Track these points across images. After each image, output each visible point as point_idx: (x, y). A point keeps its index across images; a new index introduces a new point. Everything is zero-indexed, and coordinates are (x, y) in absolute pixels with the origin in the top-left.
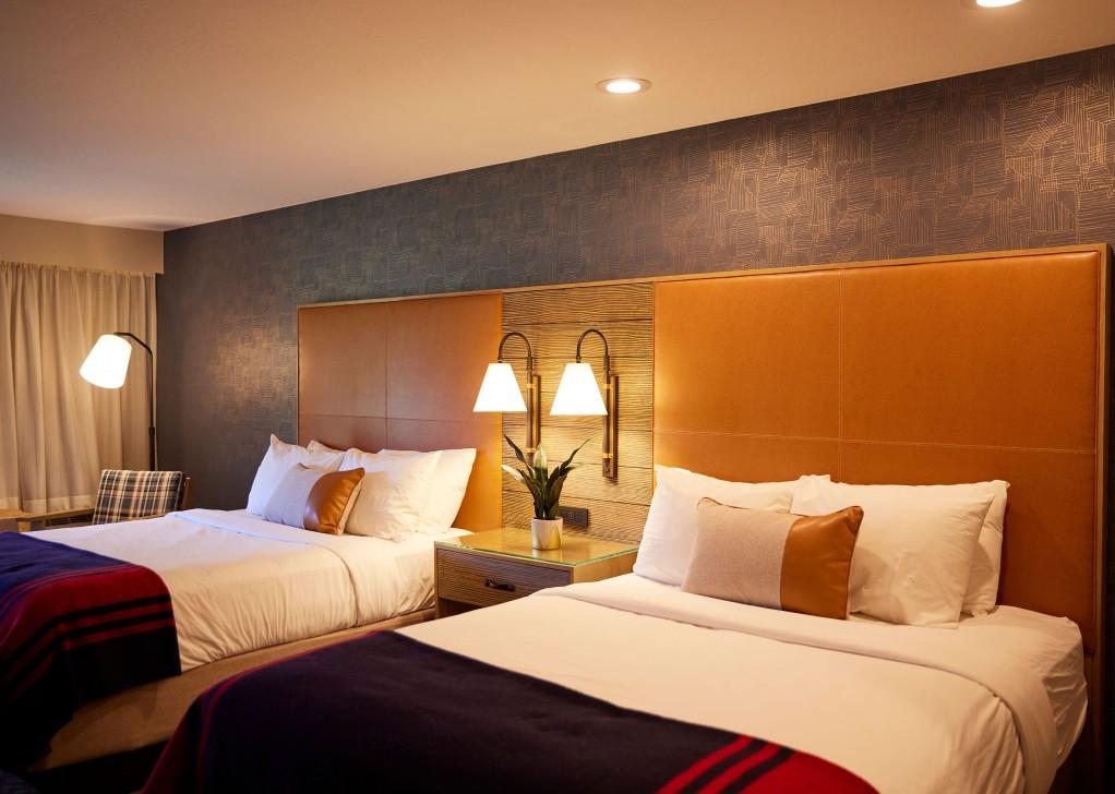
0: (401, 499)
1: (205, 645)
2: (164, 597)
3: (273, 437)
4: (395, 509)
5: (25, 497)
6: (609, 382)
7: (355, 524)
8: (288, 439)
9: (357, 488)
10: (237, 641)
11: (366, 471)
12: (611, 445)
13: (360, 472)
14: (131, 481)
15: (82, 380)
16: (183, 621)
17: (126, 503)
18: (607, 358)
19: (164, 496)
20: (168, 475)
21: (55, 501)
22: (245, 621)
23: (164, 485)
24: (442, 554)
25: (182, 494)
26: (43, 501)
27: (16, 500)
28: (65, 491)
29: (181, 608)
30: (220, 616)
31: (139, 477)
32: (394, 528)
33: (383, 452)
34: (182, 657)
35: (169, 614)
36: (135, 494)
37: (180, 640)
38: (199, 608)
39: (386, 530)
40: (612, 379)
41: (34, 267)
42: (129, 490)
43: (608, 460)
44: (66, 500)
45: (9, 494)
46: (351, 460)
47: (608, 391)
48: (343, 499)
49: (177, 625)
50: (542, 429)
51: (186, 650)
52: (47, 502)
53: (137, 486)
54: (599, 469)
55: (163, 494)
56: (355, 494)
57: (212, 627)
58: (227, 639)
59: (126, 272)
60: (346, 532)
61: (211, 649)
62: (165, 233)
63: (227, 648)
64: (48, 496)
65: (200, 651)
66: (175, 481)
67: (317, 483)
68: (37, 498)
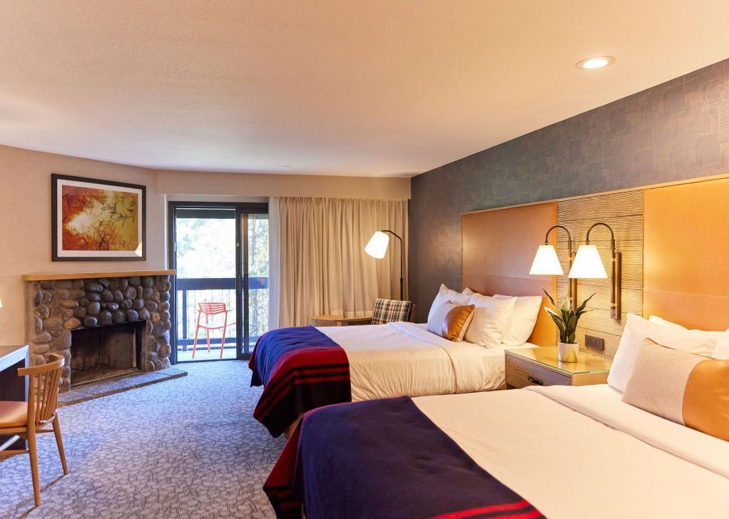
0: (491, 323)
1: (367, 392)
2: (346, 365)
3: (443, 285)
4: (488, 330)
5: (345, 310)
6: (614, 257)
7: (469, 337)
8: (450, 287)
9: (471, 316)
10: (384, 392)
11: (476, 307)
12: (617, 299)
13: (472, 307)
14: (388, 305)
16: (355, 378)
17: (386, 316)
18: (613, 241)
19: (402, 313)
20: (404, 303)
21: (358, 313)
22: (389, 382)
23: (402, 308)
24: (509, 358)
25: (410, 313)
26: (353, 313)
27: (342, 311)
28: (362, 307)
29: (352, 367)
30: (374, 377)
31: (391, 304)
32: (487, 340)
33: (496, 296)
34: (352, 394)
35: (348, 373)
36: (389, 312)
37: (352, 386)
38: (364, 372)
39: (482, 341)
40: (616, 255)
41: (351, 200)
42: (387, 309)
43: (614, 308)
44: (362, 312)
45: (339, 308)
46: (477, 300)
47: (614, 263)
48: (462, 322)
49: (351, 379)
50: (578, 286)
51: (356, 393)
52: (355, 313)
53: (390, 308)
54: (609, 313)
55: (401, 312)
56: (469, 319)
57: (370, 383)
58: (378, 389)
59: (393, 200)
60: (464, 339)
61: (370, 394)
62: (412, 178)
63: (379, 395)
64: (355, 311)
65: (363, 394)
66: (407, 306)
67: (448, 314)
68: (350, 311)
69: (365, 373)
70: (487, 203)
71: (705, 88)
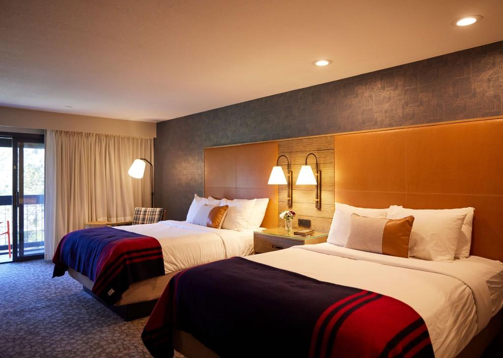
0: (241, 216)
1: (173, 265)
2: (159, 248)
3: (195, 195)
4: (239, 220)
5: (109, 217)
6: (318, 173)
7: (223, 226)
8: (200, 195)
9: (226, 212)
10: (184, 264)
11: (229, 206)
12: (319, 196)
13: (227, 206)
14: (145, 212)
15: (129, 175)
16: (166, 257)
17: (144, 219)
18: (317, 164)
19: (157, 217)
20: (158, 209)
21: (119, 219)
22: (187, 258)
23: (157, 213)
24: (256, 236)
25: (163, 216)
26: (115, 219)
27: (106, 218)
28: (122, 215)
29: (165, 251)
30: (178, 255)
31: (148, 210)
32: (239, 226)
33: (235, 200)
34: (165, 269)
35: (161, 253)
36: (147, 216)
37: (164, 262)
39: (236, 227)
40: (319, 172)
42: (145, 215)
43: (317, 202)
44: (123, 218)
45: (104, 216)
46: (223, 202)
47: (317, 176)
48: (221, 216)
49: (164, 258)
50: (293, 191)
51: (167, 267)
52: (117, 219)
53: (147, 213)
54: (315, 205)
55: (156, 216)
56: (225, 214)
57: (175, 258)
58: (180, 263)
59: (144, 137)
60: (222, 228)
61: (175, 267)
62: (157, 123)
63: (181, 267)
64: (117, 217)
65: (171, 267)
66: (161, 212)
67: (211, 211)
68: (113, 217)
69: (172, 253)
70: (223, 142)
71: (366, 84)
